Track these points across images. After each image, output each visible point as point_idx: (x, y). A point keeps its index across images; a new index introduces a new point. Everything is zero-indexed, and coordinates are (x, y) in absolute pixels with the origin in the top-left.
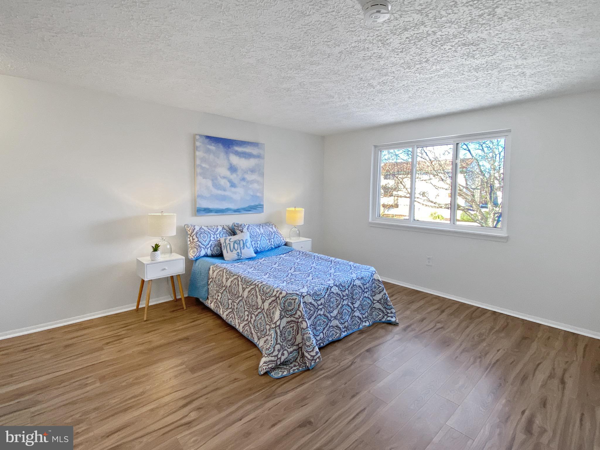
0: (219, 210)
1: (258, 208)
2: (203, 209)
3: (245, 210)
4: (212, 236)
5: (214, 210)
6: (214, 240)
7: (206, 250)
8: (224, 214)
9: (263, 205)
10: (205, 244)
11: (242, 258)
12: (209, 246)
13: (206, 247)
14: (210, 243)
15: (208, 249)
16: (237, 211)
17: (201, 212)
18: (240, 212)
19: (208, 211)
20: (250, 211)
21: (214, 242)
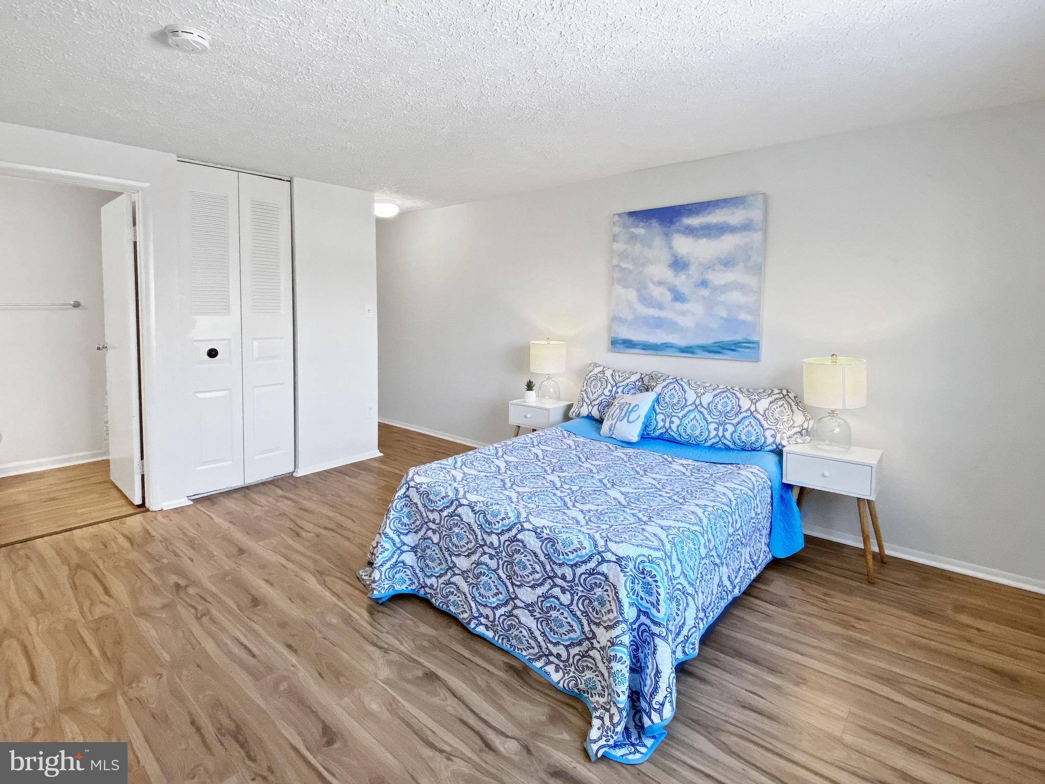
0: (648, 345)
1: (740, 350)
2: (621, 340)
3: (706, 351)
4: (609, 387)
5: (639, 344)
6: (609, 394)
7: (590, 407)
8: (659, 353)
9: (757, 343)
10: (592, 398)
11: (613, 436)
12: (597, 402)
13: (591, 403)
14: (600, 399)
15: (593, 407)
16: (687, 350)
17: (618, 345)
18: (693, 353)
19: (629, 344)
20: (719, 352)
21: (608, 398)
